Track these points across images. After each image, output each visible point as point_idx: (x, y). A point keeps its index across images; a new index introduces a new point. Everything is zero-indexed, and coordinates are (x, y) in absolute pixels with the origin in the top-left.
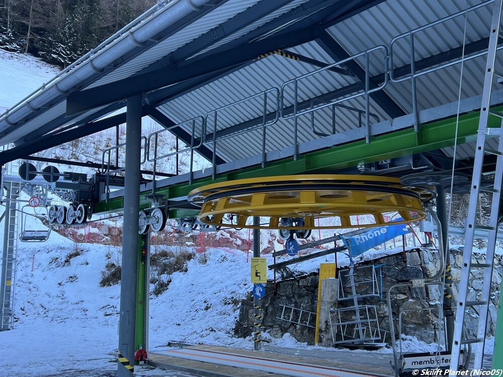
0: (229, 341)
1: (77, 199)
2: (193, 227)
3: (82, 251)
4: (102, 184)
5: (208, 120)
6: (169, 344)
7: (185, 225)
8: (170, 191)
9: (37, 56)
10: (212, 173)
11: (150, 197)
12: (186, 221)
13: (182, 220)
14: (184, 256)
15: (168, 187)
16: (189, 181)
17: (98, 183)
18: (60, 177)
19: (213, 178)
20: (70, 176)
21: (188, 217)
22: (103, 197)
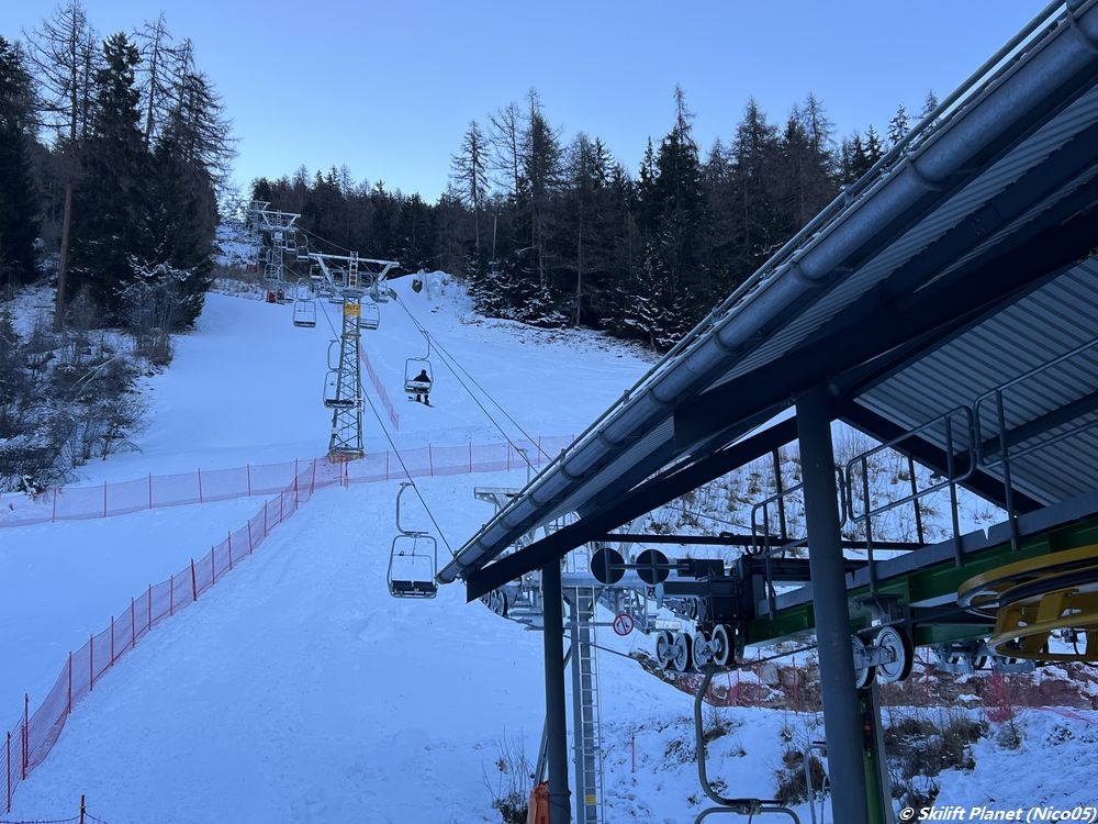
1: (709, 615)
2: (978, 663)
3: (729, 724)
4: (757, 578)
5: (981, 411)
7: (955, 660)
8: (911, 586)
9: (597, 327)
10: (1008, 534)
11: (868, 602)
12: (957, 650)
13: (946, 647)
14: (962, 732)
15: (906, 576)
16: (954, 559)
17: (748, 578)
18: (671, 570)
19: (1014, 547)
20: (690, 567)
21: (960, 640)
22: (764, 608)
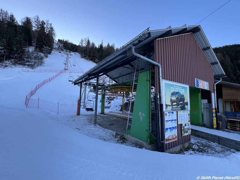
0: (119, 112)
4: (98, 86)
6: (110, 112)
9: (92, 61)
14: (114, 98)
15: (107, 87)
16: (111, 85)
19: (116, 85)
20: (93, 84)
